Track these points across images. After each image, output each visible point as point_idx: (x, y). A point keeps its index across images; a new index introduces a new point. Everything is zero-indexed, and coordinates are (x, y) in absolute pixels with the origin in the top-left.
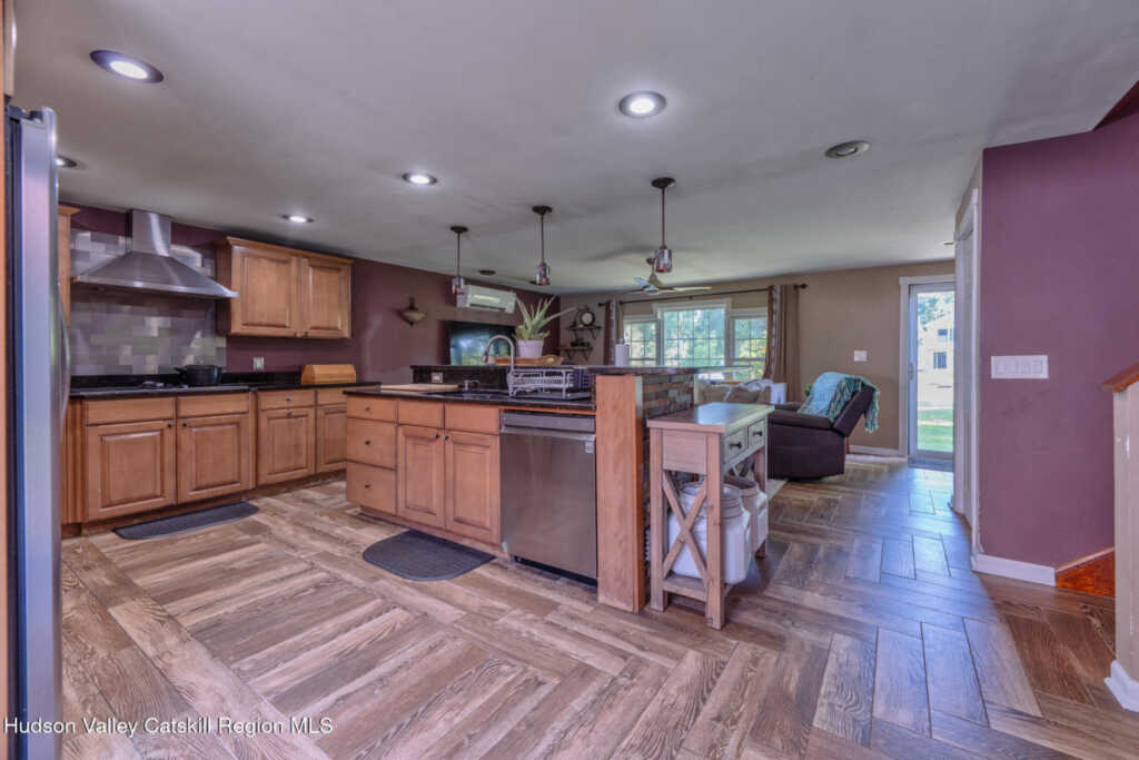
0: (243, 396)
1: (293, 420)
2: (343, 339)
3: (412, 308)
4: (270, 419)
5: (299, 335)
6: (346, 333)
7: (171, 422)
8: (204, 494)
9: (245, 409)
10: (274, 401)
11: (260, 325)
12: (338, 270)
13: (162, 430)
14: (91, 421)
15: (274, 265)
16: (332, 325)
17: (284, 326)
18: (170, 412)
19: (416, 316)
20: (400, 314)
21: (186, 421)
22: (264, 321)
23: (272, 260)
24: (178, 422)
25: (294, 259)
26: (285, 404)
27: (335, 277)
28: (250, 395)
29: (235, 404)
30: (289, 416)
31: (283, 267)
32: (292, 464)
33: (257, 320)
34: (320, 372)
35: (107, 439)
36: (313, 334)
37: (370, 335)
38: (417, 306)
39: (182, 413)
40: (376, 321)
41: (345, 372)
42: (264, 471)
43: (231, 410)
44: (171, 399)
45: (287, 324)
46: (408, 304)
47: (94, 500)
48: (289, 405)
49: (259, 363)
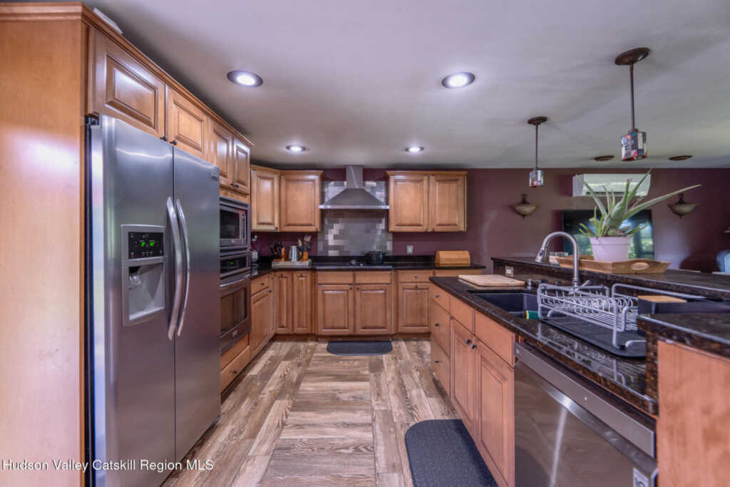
0: (389, 272)
1: (419, 291)
2: (461, 232)
3: (524, 202)
4: (404, 289)
5: (430, 230)
6: (462, 227)
7: (351, 286)
8: (367, 332)
9: (388, 281)
10: (410, 278)
11: (404, 225)
12: (457, 180)
13: (347, 291)
14: (320, 282)
15: (413, 184)
16: (451, 222)
17: (419, 225)
18: (350, 280)
19: (527, 209)
20: (512, 208)
21: (359, 286)
22: (408, 222)
23: (412, 181)
24: (355, 286)
25: (426, 178)
26: (414, 280)
27: (454, 186)
28: (393, 272)
29: (383, 278)
30: (416, 288)
31: (419, 185)
32: (418, 322)
33: (403, 222)
34: (445, 256)
35: (325, 292)
36: (438, 229)
37: (486, 228)
38: (528, 200)
39: (357, 282)
40: (492, 216)
41: (462, 256)
42: (400, 324)
43: (381, 281)
44: (352, 273)
45: (422, 223)
46: (519, 199)
47: (320, 325)
48: (418, 280)
49: (410, 250)
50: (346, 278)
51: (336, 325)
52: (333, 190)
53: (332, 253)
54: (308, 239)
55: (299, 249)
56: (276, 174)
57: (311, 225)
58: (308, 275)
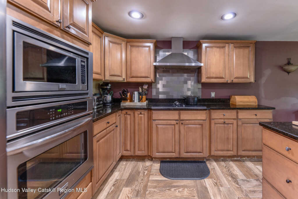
0: (205, 112)
1: (226, 125)
2: (250, 83)
3: (289, 63)
4: (215, 124)
5: (229, 82)
6: (252, 80)
7: (178, 122)
8: (189, 155)
9: (204, 118)
10: (218, 115)
11: (212, 78)
12: (249, 47)
13: (174, 125)
14: (154, 118)
15: (218, 49)
16: (245, 76)
17: (223, 78)
18: (177, 117)
19: (292, 68)
20: (282, 68)
21: (183, 122)
22: (214, 76)
23: (218, 47)
24: (180, 121)
25: (227, 45)
26: (222, 117)
27: (246, 51)
28: (207, 111)
29: (200, 116)
30: (224, 123)
31: (222, 50)
32: (226, 148)
33: (212, 75)
34: (239, 100)
35: (158, 126)
36: (236, 81)
37: (263, 80)
38: (291, 62)
39: (182, 118)
40: (267, 73)
41: (250, 100)
42: (213, 149)
43: (199, 118)
45: (224, 77)
46: (286, 62)
47: (154, 149)
48: (225, 117)
49: (213, 95)
50: (173, 115)
51: (166, 150)
52: (162, 54)
53: (161, 97)
54: (146, 87)
55: (140, 94)
56: (124, 41)
57: (148, 77)
58: (146, 112)
